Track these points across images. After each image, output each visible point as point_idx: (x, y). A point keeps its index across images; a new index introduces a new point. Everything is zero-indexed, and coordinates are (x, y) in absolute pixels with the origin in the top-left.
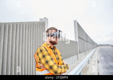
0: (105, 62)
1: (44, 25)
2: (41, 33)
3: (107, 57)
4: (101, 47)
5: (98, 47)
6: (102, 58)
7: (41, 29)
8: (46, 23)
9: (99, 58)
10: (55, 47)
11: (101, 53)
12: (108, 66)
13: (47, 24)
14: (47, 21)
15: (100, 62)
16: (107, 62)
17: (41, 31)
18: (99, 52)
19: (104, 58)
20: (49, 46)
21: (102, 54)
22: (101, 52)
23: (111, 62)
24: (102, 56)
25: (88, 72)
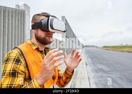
0: (93, 64)
1: (24, 15)
2: (18, 27)
3: (94, 59)
4: (87, 48)
5: (84, 48)
6: (90, 60)
7: (18, 21)
8: (27, 12)
9: (86, 60)
10: (48, 48)
11: (87, 55)
12: (97, 69)
13: (27, 14)
14: (28, 9)
15: (88, 64)
16: (95, 64)
17: (18, 24)
18: (86, 54)
19: (91, 60)
20: (34, 48)
21: (89, 56)
22: (87, 53)
23: (99, 64)
24: (89, 57)
25: (77, 78)
